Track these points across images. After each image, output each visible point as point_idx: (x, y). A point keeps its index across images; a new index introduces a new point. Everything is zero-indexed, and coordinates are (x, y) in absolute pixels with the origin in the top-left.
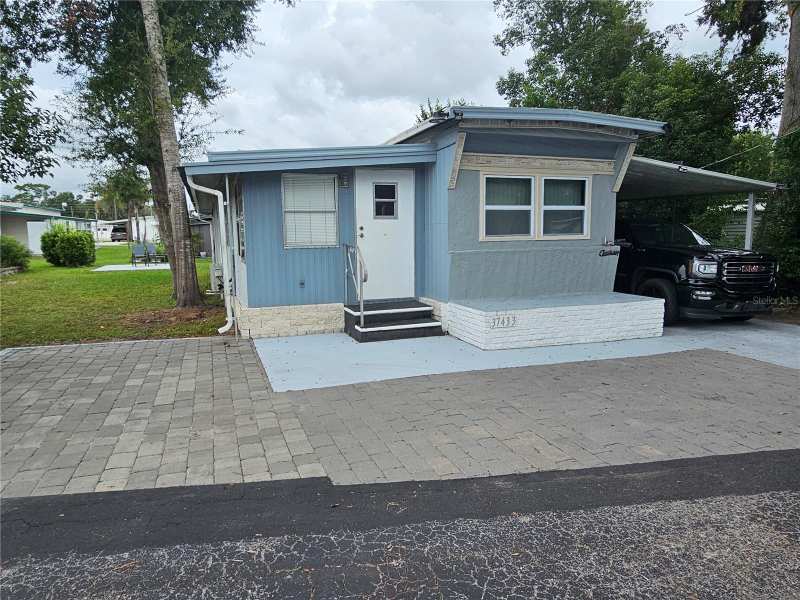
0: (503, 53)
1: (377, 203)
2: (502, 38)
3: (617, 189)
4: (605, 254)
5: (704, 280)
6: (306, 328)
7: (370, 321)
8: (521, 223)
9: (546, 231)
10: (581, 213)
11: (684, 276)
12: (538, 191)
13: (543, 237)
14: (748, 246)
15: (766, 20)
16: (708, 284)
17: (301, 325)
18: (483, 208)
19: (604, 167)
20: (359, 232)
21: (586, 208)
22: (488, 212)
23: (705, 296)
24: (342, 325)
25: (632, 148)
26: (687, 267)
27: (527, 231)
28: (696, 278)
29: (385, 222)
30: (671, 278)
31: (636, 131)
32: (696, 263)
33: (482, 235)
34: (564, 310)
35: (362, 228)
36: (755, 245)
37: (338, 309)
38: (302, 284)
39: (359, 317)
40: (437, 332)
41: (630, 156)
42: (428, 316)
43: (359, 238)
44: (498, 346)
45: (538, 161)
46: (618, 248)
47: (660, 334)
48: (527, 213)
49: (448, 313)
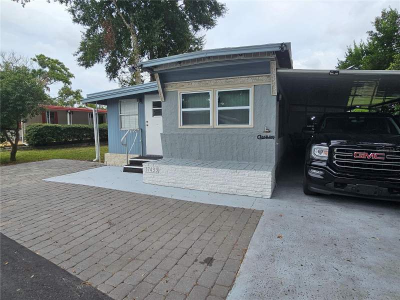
1: (153, 110)
8: (204, 118)
9: (220, 123)
10: (247, 110)
12: (213, 99)
13: (217, 126)
18: (181, 110)
19: (262, 80)
20: (146, 124)
21: (251, 107)
22: (183, 112)
27: (208, 123)
29: (157, 118)
32: (315, 147)
33: (180, 125)
34: (187, 168)
35: (147, 122)
41: (275, 70)
43: (146, 126)
44: (151, 182)
45: (212, 81)
47: (269, 197)
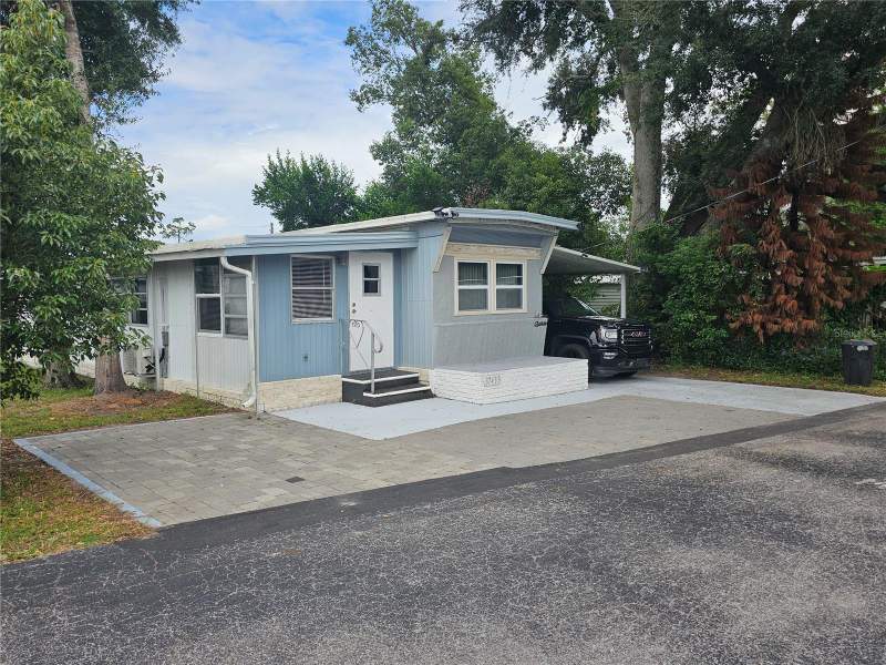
0: (359, 109)
1: (366, 282)
2: (359, 94)
3: (543, 271)
4: (538, 324)
5: (608, 343)
6: (311, 400)
7: (380, 387)
8: (482, 300)
9: (498, 307)
10: (519, 291)
11: (595, 341)
12: (492, 273)
13: (496, 311)
14: (623, 316)
15: (600, 116)
16: (611, 347)
17: (306, 397)
18: (457, 287)
19: (533, 253)
20: (351, 309)
21: (523, 287)
22: (460, 291)
23: (609, 356)
24: (340, 395)
25: (555, 240)
26: (597, 334)
27: (485, 307)
28: (603, 342)
29: (372, 299)
30: (584, 343)
31: (557, 228)
32: (603, 331)
33: (456, 311)
35: (354, 305)
36: (627, 316)
37: (336, 380)
38: (306, 357)
39: (370, 384)
40: (428, 394)
41: (553, 247)
42: (415, 381)
43: (351, 313)
45: (492, 249)
46: (546, 320)
47: (588, 388)
48: (486, 290)
49: (434, 378)
